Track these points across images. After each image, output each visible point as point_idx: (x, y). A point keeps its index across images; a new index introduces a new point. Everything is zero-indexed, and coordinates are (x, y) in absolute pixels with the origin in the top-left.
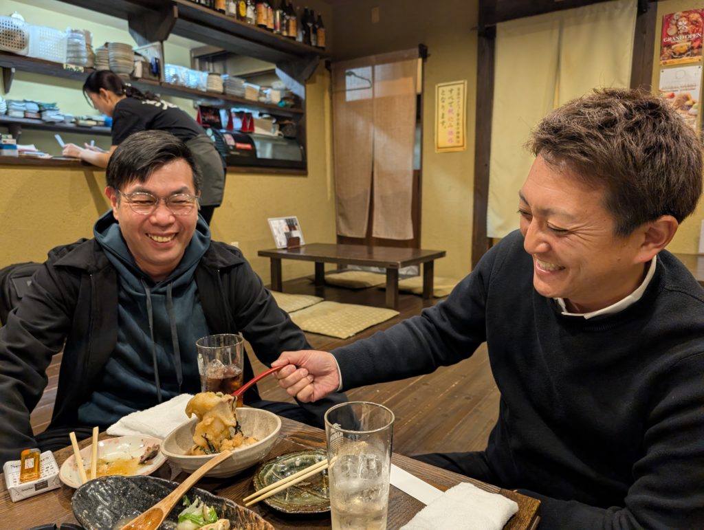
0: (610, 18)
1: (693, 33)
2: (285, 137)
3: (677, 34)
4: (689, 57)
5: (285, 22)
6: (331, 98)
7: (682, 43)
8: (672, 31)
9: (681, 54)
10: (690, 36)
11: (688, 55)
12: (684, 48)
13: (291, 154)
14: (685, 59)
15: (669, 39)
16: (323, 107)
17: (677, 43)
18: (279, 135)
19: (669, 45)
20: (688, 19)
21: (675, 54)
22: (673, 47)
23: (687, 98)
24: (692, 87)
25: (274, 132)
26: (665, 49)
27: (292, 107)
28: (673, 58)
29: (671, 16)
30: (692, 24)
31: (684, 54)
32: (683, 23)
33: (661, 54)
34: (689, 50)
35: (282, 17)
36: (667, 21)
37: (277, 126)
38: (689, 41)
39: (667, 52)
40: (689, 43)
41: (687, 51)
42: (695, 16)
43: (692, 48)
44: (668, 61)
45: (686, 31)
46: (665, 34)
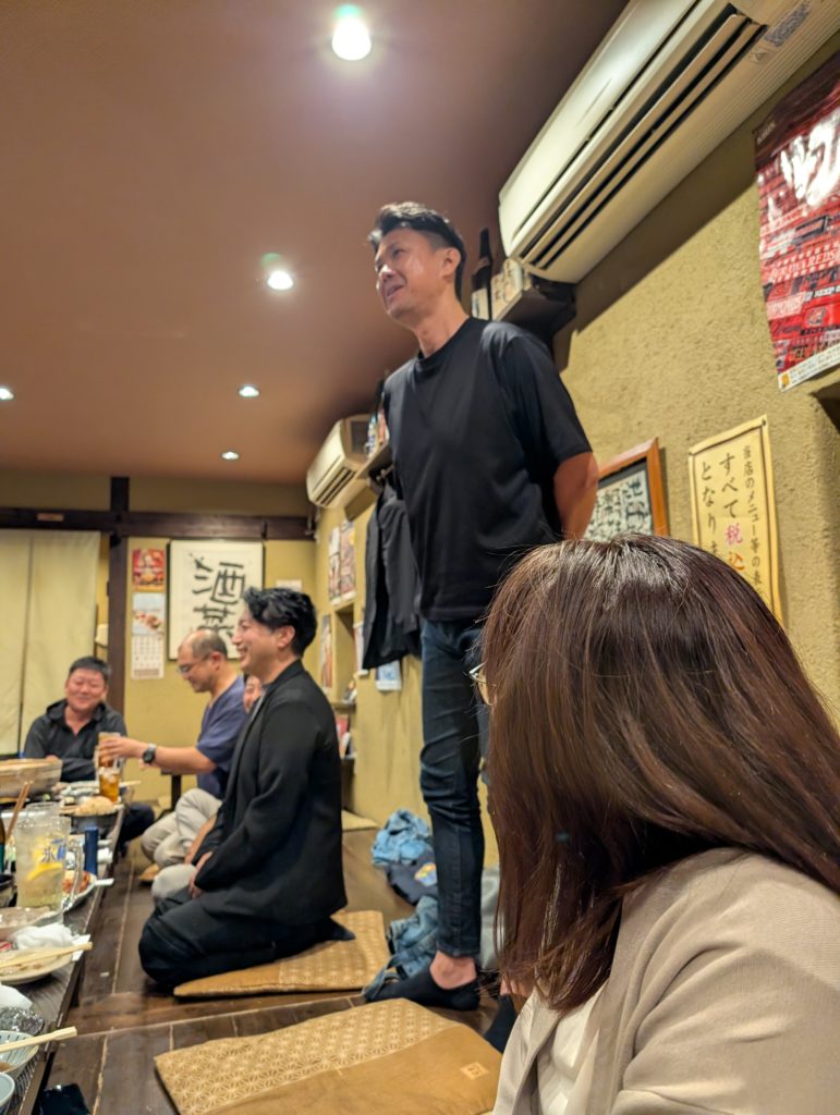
1: (156, 567)
3: (145, 566)
7: (148, 574)
8: (140, 563)
9: (149, 583)
10: (154, 570)
11: (153, 584)
12: (150, 578)
14: (152, 587)
15: (139, 570)
17: (144, 574)
19: (139, 575)
20: (152, 556)
21: (144, 582)
22: (142, 576)
23: (154, 619)
24: (158, 610)
26: (136, 578)
28: (142, 585)
29: (139, 551)
30: (155, 560)
32: (149, 559)
33: (134, 580)
36: (137, 554)
38: (153, 573)
39: (137, 579)
41: (152, 581)
42: (157, 555)
43: (155, 580)
44: (139, 587)
45: (151, 565)
46: (135, 565)
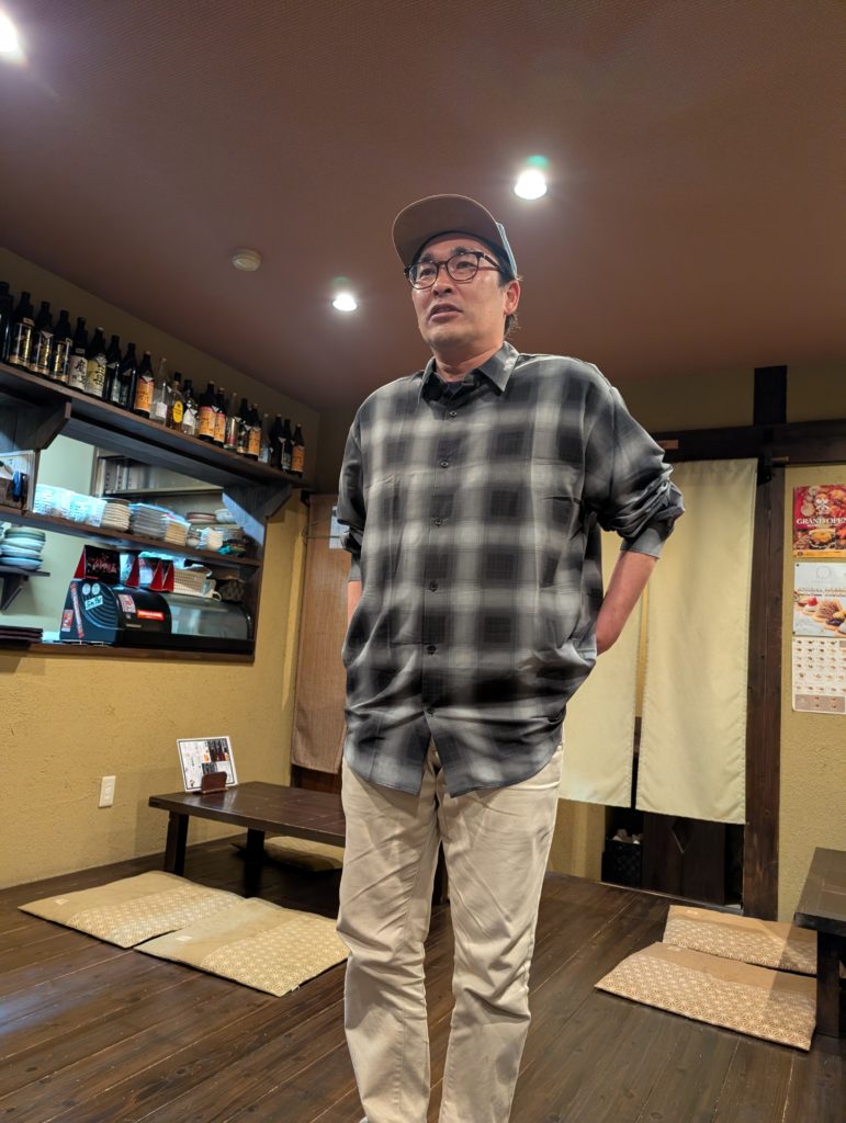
0: (720, 481)
1: (837, 516)
2: (223, 600)
3: (815, 515)
4: (834, 550)
5: (243, 433)
6: (306, 545)
7: (823, 529)
8: (807, 510)
9: (822, 545)
10: (834, 521)
11: (832, 547)
12: (826, 536)
13: (232, 627)
14: (829, 551)
15: (805, 521)
16: (291, 559)
17: (815, 528)
18: (214, 596)
19: (805, 530)
20: (829, 497)
21: (814, 543)
22: (811, 532)
23: (835, 608)
25: (207, 592)
26: (800, 534)
27: (242, 555)
28: (811, 548)
29: (805, 489)
30: (835, 504)
31: (826, 544)
32: (822, 501)
33: (794, 541)
34: (833, 540)
35: (240, 427)
36: (800, 496)
37: (213, 582)
38: (832, 527)
39: (802, 538)
40: (833, 530)
41: (830, 542)
42: (838, 494)
43: (838, 537)
44: (804, 551)
45: (827, 513)
46: (797, 514)
